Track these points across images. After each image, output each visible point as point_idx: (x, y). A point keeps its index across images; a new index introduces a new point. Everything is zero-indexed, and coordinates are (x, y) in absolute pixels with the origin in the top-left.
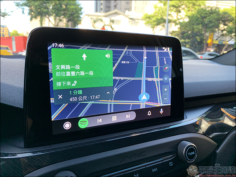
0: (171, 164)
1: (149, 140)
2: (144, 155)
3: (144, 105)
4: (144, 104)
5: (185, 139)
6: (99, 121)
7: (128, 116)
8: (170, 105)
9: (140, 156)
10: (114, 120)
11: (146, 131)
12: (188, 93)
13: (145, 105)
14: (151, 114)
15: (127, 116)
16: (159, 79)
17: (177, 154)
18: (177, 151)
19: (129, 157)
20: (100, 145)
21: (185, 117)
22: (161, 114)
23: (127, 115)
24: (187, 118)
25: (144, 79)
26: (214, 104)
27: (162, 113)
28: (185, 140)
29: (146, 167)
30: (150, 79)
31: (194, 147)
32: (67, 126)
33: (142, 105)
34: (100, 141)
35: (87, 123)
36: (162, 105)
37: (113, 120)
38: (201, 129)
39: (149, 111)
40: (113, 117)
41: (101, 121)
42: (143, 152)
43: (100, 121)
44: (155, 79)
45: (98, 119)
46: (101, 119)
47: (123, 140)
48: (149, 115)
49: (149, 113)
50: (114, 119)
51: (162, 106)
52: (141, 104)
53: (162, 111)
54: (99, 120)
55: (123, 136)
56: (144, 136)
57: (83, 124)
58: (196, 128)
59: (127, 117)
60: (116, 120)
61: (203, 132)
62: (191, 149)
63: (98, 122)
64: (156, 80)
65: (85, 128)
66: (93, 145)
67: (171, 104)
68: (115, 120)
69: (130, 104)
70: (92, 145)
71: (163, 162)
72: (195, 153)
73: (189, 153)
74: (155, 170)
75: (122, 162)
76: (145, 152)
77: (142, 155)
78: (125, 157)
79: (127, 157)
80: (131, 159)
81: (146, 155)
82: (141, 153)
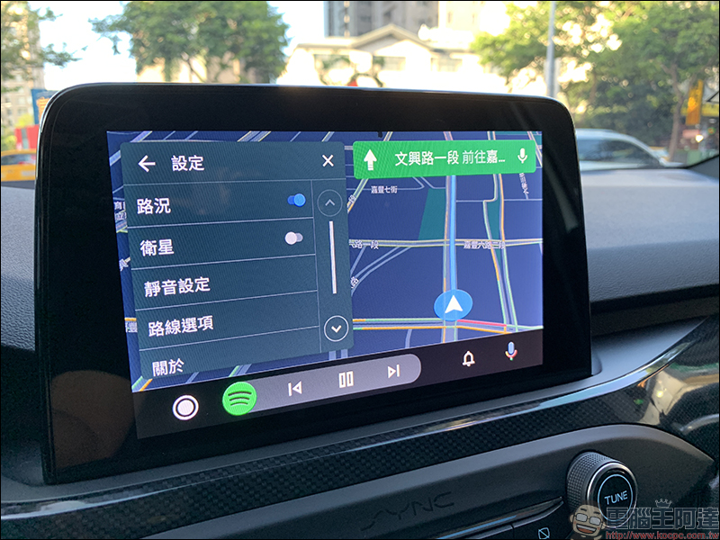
0: (544, 534)
1: (465, 451)
2: (448, 506)
3: (453, 329)
4: (456, 327)
6: (295, 389)
7: (394, 371)
8: (541, 327)
9: (434, 507)
10: (344, 386)
12: (602, 285)
13: (459, 329)
14: (472, 362)
15: (391, 371)
16: (503, 243)
17: (565, 498)
18: (566, 488)
19: (395, 514)
20: (293, 472)
21: (594, 370)
22: (511, 359)
23: (390, 369)
24: (600, 371)
25: (449, 242)
26: (699, 318)
27: (514, 358)
28: (594, 451)
30: (470, 244)
31: (627, 474)
32: (186, 408)
33: (447, 330)
34: (294, 458)
35: (253, 397)
36: (517, 328)
37: (341, 386)
38: (653, 403)
39: (468, 353)
40: (340, 375)
41: (300, 391)
42: (443, 495)
43: (298, 388)
44: (489, 243)
45: (290, 384)
46: (299, 384)
47: (374, 454)
48: (469, 364)
49: (469, 357)
50: (347, 382)
51: (517, 331)
52: (444, 327)
53: (511, 351)
54: (292, 387)
57: (241, 401)
58: (638, 402)
59: (390, 375)
60: (352, 384)
61: (662, 414)
62: (612, 483)
63: (290, 394)
64: (495, 244)
65: (247, 415)
66: (271, 472)
67: (544, 325)
68: (349, 385)
69: (406, 331)
70: (267, 472)
71: (515, 527)
72: (629, 495)
73: (607, 498)
75: (368, 530)
76: (450, 493)
77: (440, 507)
78: (381, 512)
79: (388, 511)
80: (400, 518)
81: (453, 504)
82: (436, 498)
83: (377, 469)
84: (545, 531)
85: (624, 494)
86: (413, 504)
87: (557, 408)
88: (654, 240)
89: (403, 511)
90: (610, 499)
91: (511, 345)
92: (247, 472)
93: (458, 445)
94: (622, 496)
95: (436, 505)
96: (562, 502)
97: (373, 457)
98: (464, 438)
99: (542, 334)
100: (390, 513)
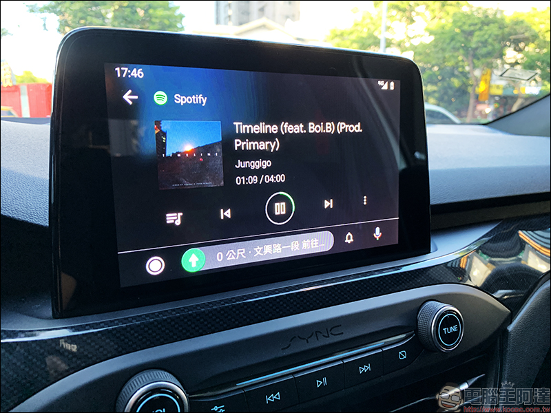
0: (403, 355)
1: (349, 298)
5: (435, 298)
9: (330, 335)
11: (342, 279)
12: (439, 193)
14: (352, 240)
17: (416, 330)
18: (417, 324)
19: (304, 339)
20: (234, 309)
21: (432, 250)
22: (378, 239)
24: (436, 250)
28: (434, 300)
29: (345, 362)
31: (457, 315)
35: (203, 259)
39: (349, 234)
42: (336, 327)
48: (349, 242)
49: (349, 238)
53: (378, 233)
55: (287, 290)
56: (339, 289)
60: (271, 253)
62: (449, 320)
65: (198, 272)
66: (219, 309)
67: (399, 217)
70: (216, 309)
71: (384, 350)
72: (458, 328)
73: (444, 329)
74: (366, 368)
75: (286, 350)
77: (334, 335)
78: (295, 337)
79: (299, 337)
80: (308, 342)
81: (342, 333)
82: (332, 329)
83: (291, 308)
84: (403, 353)
85: (455, 327)
86: (316, 332)
87: (409, 272)
88: (469, 166)
89: (309, 337)
90: (446, 330)
91: (378, 229)
92: (203, 310)
93: (345, 294)
94: (454, 329)
95: (331, 334)
96: (414, 335)
97: (288, 301)
98: (348, 289)
99: (397, 222)
100: (301, 338)
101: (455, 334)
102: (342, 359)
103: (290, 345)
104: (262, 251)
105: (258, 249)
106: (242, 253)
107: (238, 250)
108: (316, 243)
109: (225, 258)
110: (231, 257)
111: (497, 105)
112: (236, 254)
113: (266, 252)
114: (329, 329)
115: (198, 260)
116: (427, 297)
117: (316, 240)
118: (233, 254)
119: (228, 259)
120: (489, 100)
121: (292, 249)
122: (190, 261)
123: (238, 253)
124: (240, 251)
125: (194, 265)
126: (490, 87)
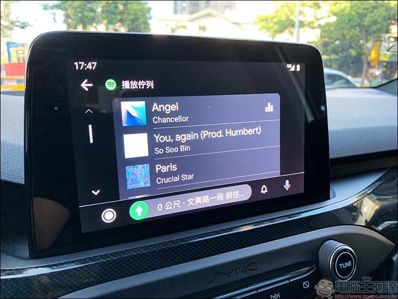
0: (306, 285)
1: (263, 240)
2: (255, 269)
5: (333, 238)
11: (258, 224)
12: (337, 149)
14: (266, 191)
17: (318, 265)
18: (318, 260)
19: (226, 274)
21: (331, 196)
22: (287, 189)
24: (334, 197)
27: (289, 189)
28: (333, 240)
29: (259, 292)
31: (351, 252)
32: (109, 216)
34: (170, 243)
38: (362, 215)
39: (264, 186)
48: (264, 192)
49: (264, 189)
53: (287, 185)
55: (213, 234)
56: (255, 232)
58: (354, 214)
61: (366, 221)
62: (344, 257)
65: (141, 220)
67: (305, 171)
70: (155, 251)
71: (290, 281)
72: (352, 262)
73: (340, 265)
74: (276, 296)
75: (211, 283)
76: (255, 263)
78: (218, 273)
81: (257, 269)
82: (248, 266)
83: (216, 249)
84: (306, 283)
85: (350, 262)
86: (236, 268)
89: (230, 273)
90: (342, 265)
91: (287, 182)
92: (144, 252)
93: (260, 236)
94: (348, 264)
95: (248, 269)
96: (316, 268)
97: (214, 243)
98: (262, 232)
99: (303, 175)
100: (223, 274)
101: (349, 269)
102: (256, 289)
103: (214, 279)
104: (194, 202)
105: (190, 200)
106: (177, 204)
107: (175, 202)
108: (237, 194)
109: (164, 208)
110: (169, 207)
111: (385, 69)
112: (173, 204)
113: (196, 203)
114: (246, 266)
115: (142, 210)
116: (327, 237)
117: (237, 192)
118: (170, 205)
119: (167, 209)
120: (379, 65)
121: (218, 199)
122: (136, 211)
123: (175, 204)
124: (176, 203)
125: (139, 214)
126: (379, 55)
